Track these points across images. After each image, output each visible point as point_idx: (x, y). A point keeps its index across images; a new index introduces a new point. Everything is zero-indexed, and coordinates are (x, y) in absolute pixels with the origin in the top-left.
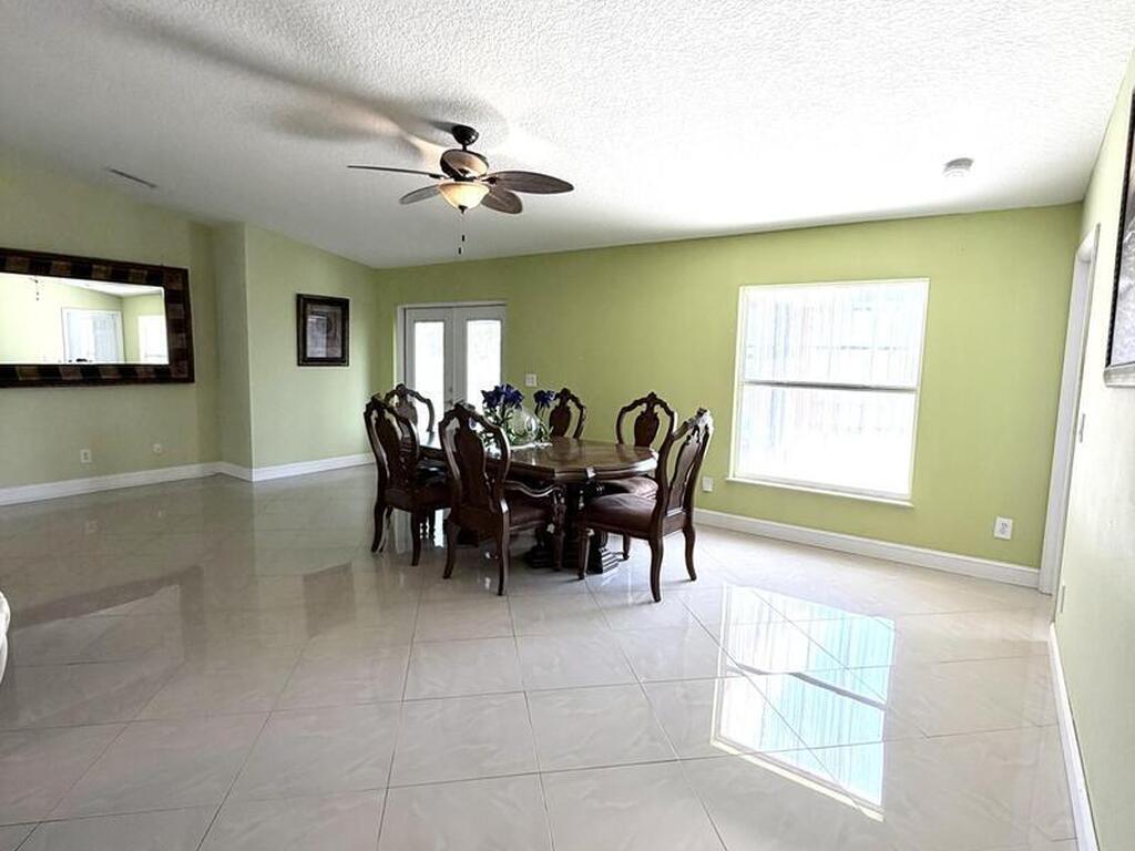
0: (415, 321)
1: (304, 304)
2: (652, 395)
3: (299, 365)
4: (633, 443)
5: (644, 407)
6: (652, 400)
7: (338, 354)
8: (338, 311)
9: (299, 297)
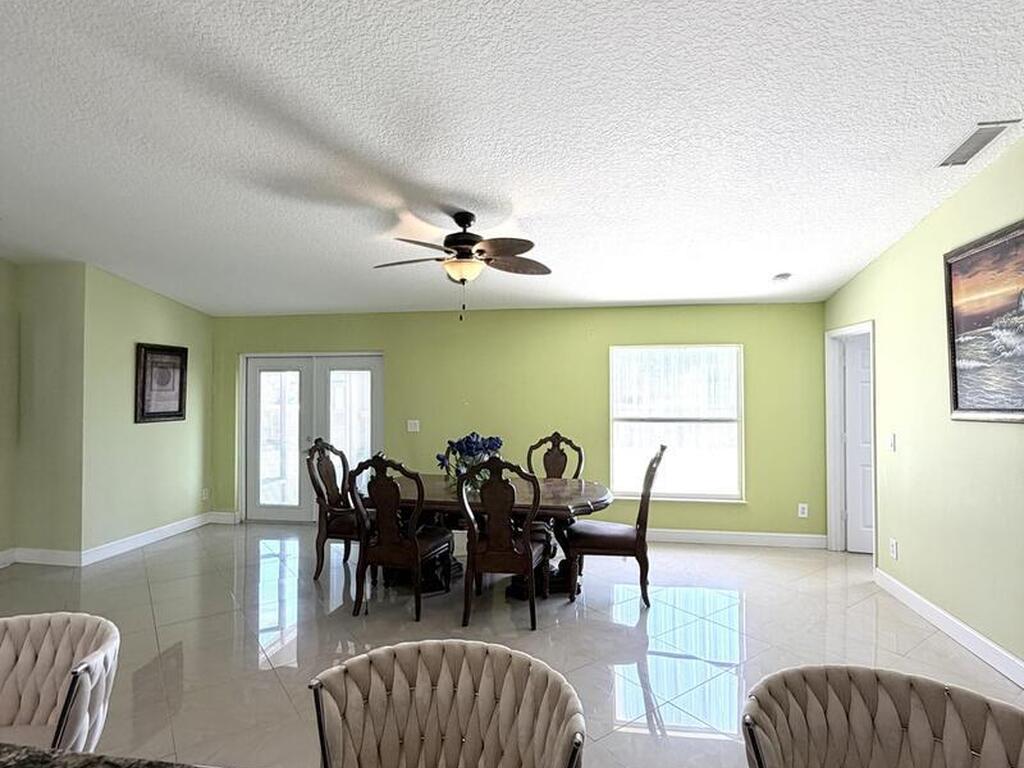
0: (260, 371)
1: (145, 353)
2: (556, 435)
3: (136, 422)
4: (545, 476)
5: (549, 445)
6: (556, 439)
7: (175, 408)
8: (177, 360)
9: (139, 347)
